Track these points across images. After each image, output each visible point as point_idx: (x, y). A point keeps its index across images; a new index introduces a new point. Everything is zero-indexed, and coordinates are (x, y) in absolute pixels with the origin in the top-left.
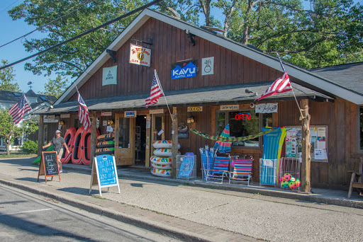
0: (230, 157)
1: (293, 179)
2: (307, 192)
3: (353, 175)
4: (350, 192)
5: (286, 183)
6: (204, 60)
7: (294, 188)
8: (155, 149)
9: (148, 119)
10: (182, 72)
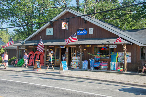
0: (100, 62)
1: (121, 68)
2: (126, 72)
3: (139, 66)
4: (138, 71)
5: (119, 69)
6: (90, 29)
7: (122, 71)
8: (72, 59)
9: (67, 49)
10: (81, 32)
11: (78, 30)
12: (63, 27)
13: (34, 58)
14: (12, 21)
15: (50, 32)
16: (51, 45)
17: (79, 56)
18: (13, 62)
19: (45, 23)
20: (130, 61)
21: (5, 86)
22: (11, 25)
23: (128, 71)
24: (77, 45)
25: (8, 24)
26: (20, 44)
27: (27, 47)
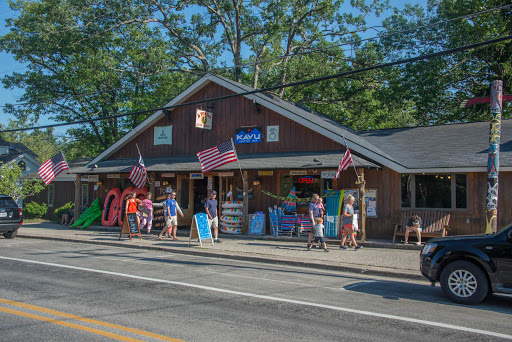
0: (296, 215)
2: (363, 240)
3: (397, 226)
4: (394, 239)
6: (269, 128)
8: (223, 209)
9: (210, 180)
10: (246, 137)
11: (238, 132)
12: (199, 123)
13: (120, 206)
14: (63, 106)
15: (164, 136)
16: (167, 172)
17: (242, 200)
18: (65, 216)
19: (152, 112)
20: (373, 213)
21: (46, 279)
22: (61, 118)
23: (368, 238)
24: (236, 172)
25: (54, 116)
26: (85, 169)
27: (103, 177)
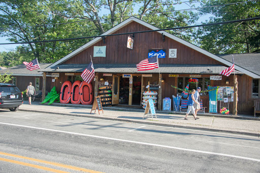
1: (226, 110)
3: (255, 107)
4: (255, 115)
6: (170, 50)
8: (143, 95)
9: (131, 78)
10: (155, 55)
11: (150, 51)
13: (72, 91)
15: (100, 52)
22: (11, 40)
26: (49, 70)
27: (62, 74)
